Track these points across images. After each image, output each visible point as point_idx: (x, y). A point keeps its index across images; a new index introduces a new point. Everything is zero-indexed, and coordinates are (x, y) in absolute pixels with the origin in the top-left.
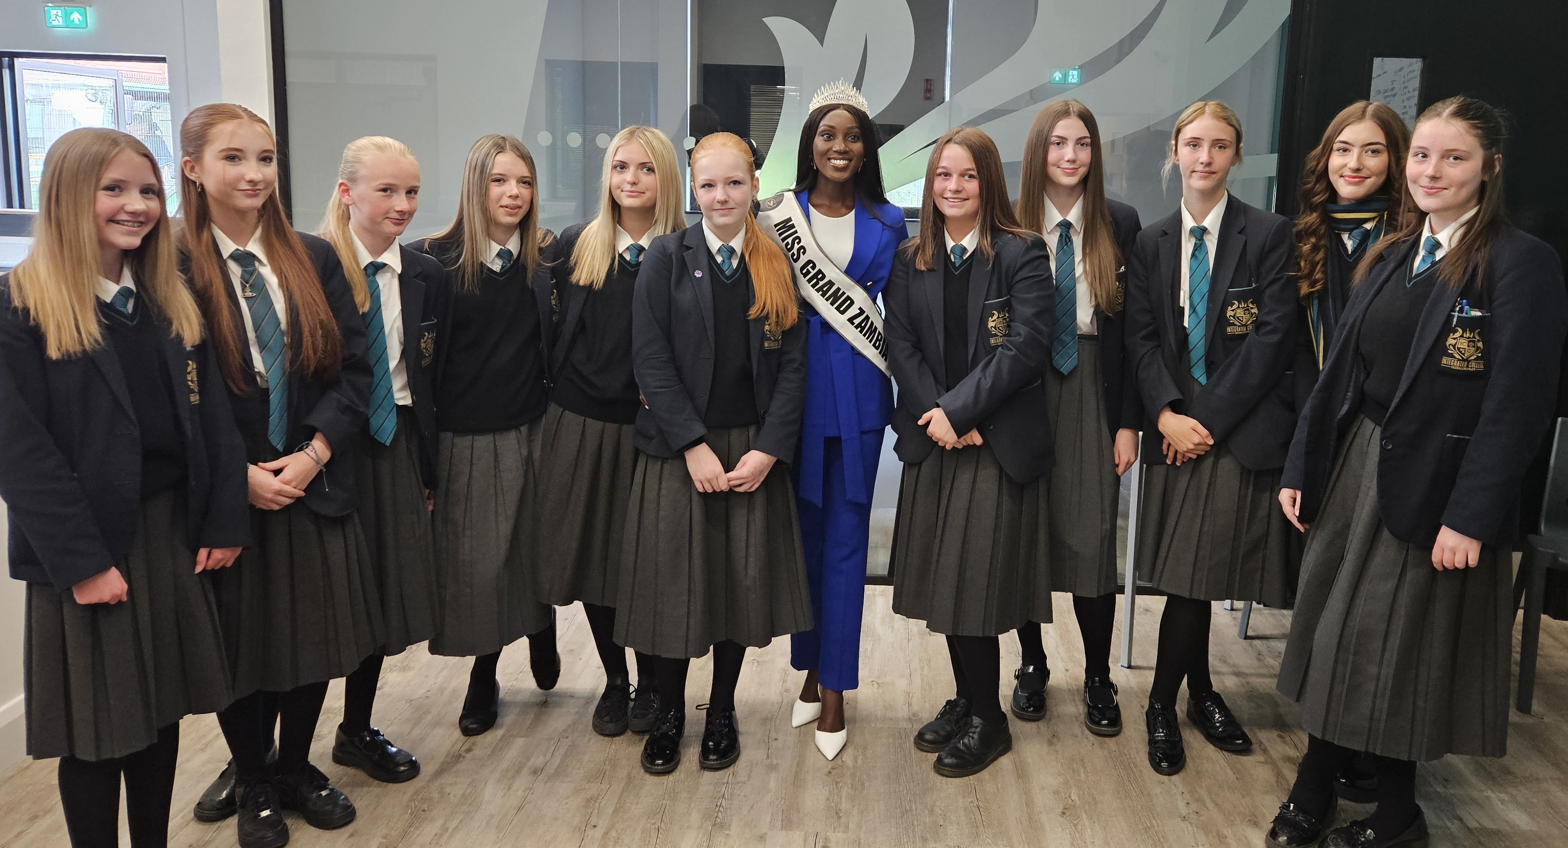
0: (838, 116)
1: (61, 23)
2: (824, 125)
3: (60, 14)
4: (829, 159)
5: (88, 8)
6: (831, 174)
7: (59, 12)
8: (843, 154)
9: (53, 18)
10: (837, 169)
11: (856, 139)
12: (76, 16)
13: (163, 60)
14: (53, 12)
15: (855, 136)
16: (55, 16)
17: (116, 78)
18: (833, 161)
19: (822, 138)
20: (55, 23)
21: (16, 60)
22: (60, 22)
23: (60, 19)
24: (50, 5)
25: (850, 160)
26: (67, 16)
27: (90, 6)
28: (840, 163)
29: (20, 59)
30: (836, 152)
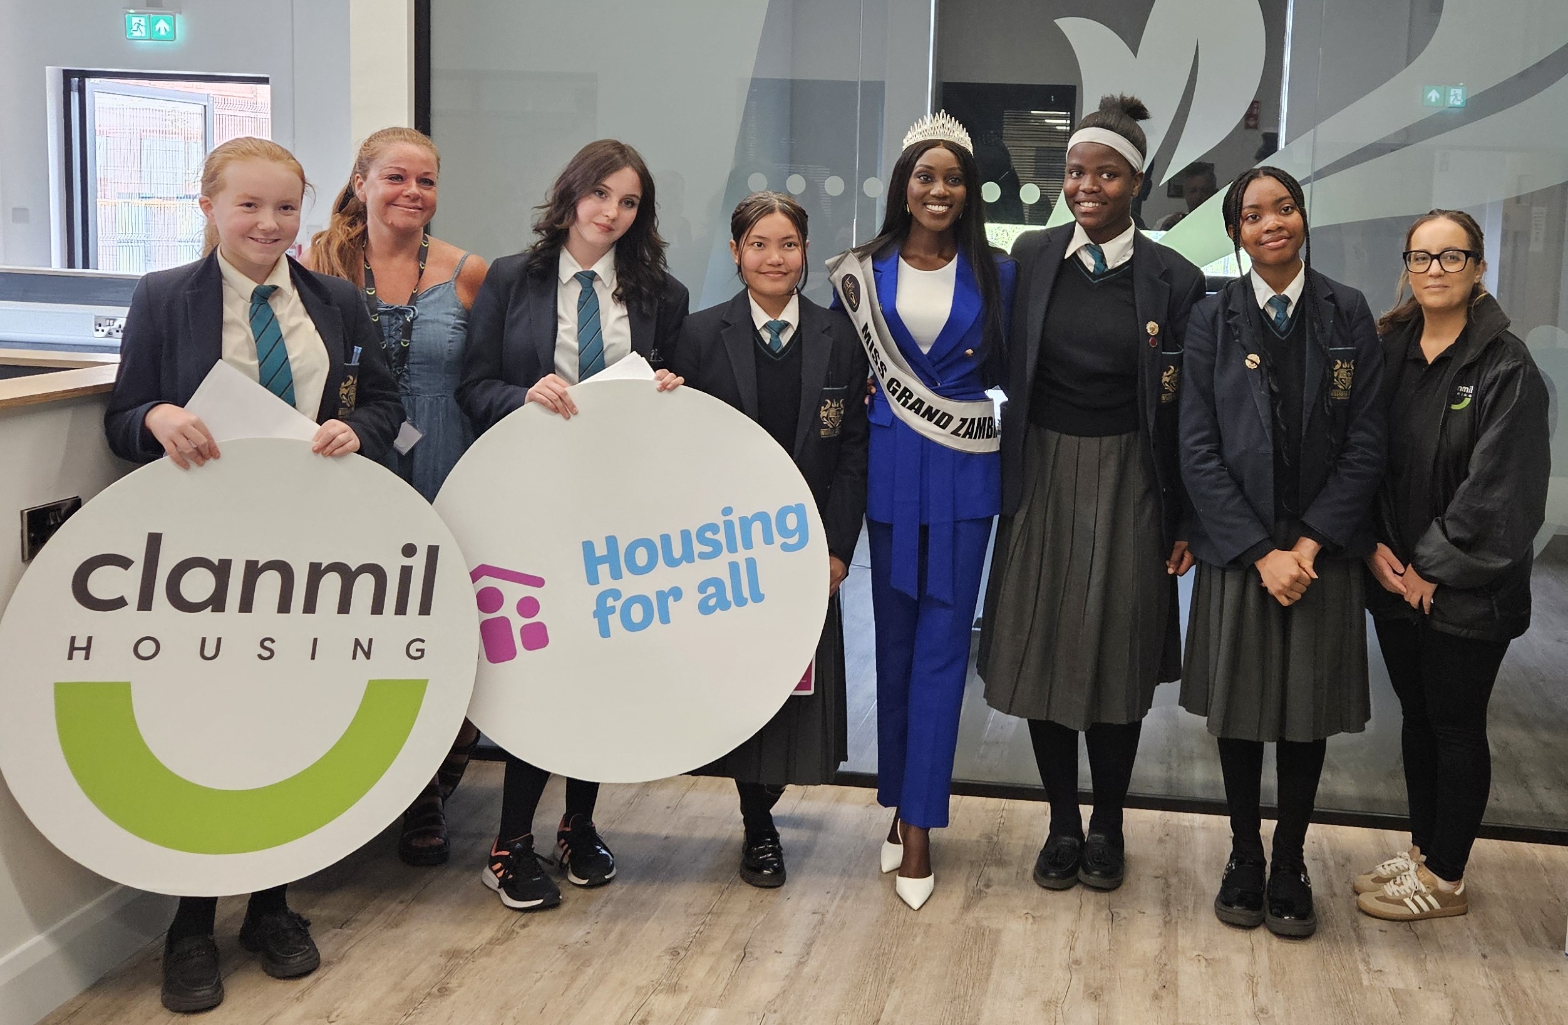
0: (938, 156)
1: (144, 35)
2: (921, 165)
3: (143, 23)
4: (925, 204)
5: (177, 16)
6: (925, 221)
7: (143, 19)
8: (941, 199)
9: (135, 28)
10: (935, 216)
11: (956, 182)
12: (162, 25)
13: (265, 81)
14: (135, 20)
15: (956, 179)
16: (137, 25)
17: (206, 104)
18: (930, 207)
19: (918, 179)
20: (137, 34)
21: (87, 80)
22: (141, 33)
23: (142, 29)
24: (132, 11)
25: (950, 206)
26: (150, 26)
27: (180, 13)
28: (941, 209)
29: (92, 80)
30: (934, 196)
